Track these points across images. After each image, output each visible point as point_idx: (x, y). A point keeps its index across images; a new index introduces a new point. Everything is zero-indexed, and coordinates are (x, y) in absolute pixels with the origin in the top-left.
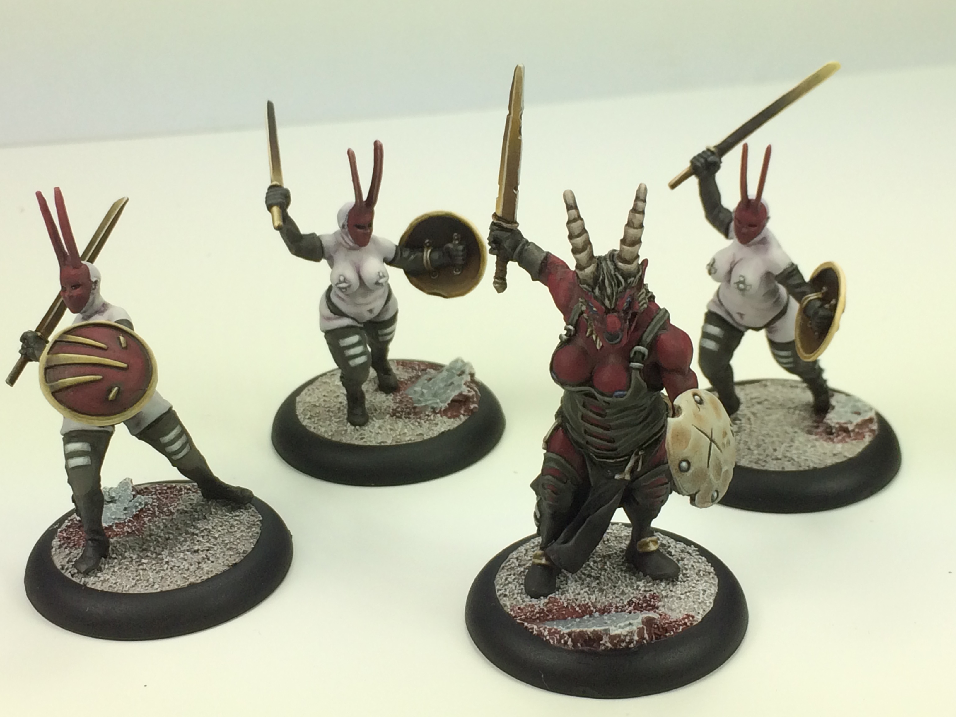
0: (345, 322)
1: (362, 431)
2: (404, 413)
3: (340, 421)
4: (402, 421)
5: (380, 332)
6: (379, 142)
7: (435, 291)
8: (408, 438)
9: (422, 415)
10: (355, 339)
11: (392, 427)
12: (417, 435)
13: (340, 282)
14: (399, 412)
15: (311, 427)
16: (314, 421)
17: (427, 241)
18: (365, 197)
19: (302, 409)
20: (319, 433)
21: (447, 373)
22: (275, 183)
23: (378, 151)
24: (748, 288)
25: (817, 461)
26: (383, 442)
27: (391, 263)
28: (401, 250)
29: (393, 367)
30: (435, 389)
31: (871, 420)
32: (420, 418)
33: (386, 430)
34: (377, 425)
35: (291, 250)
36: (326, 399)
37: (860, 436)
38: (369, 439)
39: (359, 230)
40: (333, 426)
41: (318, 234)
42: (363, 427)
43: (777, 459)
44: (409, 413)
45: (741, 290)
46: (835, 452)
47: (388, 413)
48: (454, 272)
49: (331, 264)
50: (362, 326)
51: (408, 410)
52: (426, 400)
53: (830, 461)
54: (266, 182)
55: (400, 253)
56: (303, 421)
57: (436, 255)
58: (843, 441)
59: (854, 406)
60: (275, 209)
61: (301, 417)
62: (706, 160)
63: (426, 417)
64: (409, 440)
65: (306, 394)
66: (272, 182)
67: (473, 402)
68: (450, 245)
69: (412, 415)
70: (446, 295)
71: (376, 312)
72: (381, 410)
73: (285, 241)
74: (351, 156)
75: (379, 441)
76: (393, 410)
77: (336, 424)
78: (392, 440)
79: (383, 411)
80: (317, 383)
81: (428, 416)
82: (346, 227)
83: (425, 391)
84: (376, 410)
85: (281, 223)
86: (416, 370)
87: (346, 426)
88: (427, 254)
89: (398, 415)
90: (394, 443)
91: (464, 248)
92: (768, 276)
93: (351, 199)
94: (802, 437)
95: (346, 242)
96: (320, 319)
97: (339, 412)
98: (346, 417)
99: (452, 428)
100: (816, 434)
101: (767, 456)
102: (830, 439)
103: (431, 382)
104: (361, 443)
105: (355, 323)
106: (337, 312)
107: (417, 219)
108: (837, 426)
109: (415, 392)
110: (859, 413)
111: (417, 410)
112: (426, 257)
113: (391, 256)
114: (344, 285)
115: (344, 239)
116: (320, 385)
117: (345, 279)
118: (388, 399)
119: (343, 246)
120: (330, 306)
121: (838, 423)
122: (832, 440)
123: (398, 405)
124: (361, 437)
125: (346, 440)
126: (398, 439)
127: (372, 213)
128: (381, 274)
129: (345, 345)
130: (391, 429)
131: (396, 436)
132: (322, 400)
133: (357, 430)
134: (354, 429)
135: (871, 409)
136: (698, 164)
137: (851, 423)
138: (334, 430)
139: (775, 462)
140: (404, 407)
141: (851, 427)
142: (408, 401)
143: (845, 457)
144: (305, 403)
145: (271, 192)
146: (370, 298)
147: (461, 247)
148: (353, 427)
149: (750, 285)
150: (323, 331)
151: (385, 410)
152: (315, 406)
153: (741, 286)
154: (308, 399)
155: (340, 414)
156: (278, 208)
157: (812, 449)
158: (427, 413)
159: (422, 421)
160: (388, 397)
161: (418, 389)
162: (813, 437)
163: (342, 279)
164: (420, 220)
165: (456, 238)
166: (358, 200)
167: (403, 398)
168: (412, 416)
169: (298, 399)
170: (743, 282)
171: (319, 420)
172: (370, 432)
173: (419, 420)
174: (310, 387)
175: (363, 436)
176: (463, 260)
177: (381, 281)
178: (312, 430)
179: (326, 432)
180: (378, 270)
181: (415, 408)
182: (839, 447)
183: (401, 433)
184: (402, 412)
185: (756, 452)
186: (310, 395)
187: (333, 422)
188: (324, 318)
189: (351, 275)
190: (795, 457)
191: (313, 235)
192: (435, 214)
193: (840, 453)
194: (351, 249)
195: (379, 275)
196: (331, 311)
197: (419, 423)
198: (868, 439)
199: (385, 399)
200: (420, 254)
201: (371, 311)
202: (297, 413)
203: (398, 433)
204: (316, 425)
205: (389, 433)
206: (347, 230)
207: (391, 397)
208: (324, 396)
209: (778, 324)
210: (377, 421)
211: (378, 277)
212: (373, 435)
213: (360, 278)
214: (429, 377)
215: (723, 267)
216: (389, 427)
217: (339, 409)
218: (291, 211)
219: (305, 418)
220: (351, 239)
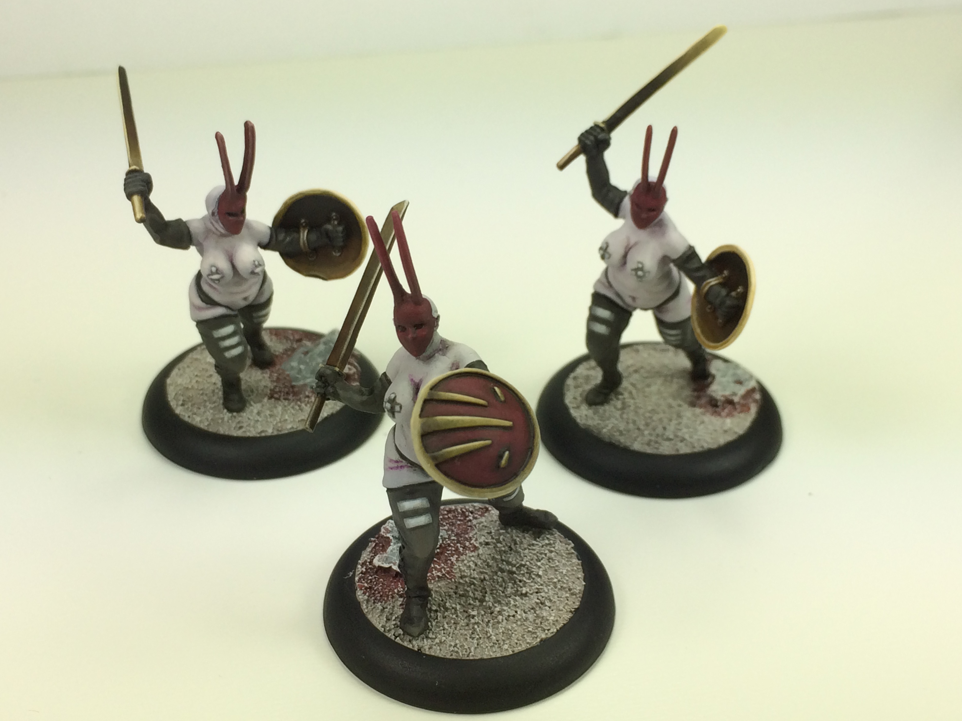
0: (219, 311)
1: (240, 419)
2: (282, 394)
3: (215, 407)
4: (282, 404)
5: (254, 315)
6: (251, 123)
7: (313, 273)
8: (289, 426)
9: (301, 396)
10: (229, 329)
11: (271, 413)
12: (299, 421)
13: (212, 273)
14: (276, 393)
15: (185, 416)
16: (188, 407)
17: (303, 221)
18: (236, 181)
19: (174, 394)
20: (194, 423)
21: (324, 346)
22: (134, 167)
23: (250, 134)
24: (647, 275)
25: (709, 440)
26: (262, 432)
27: (265, 247)
28: (276, 231)
29: (266, 338)
30: (313, 365)
31: (753, 390)
32: (300, 400)
33: (266, 416)
34: (255, 411)
35: (155, 239)
36: (199, 380)
37: (745, 408)
38: (248, 428)
39: (231, 218)
40: (208, 413)
41: (184, 219)
42: (242, 414)
43: (669, 439)
44: (288, 393)
45: (639, 277)
46: (726, 428)
47: (266, 395)
48: (334, 253)
49: (201, 251)
50: (236, 313)
51: (286, 390)
52: (305, 378)
53: (723, 440)
54: (125, 167)
55: (274, 236)
56: (176, 408)
57: (313, 237)
58: (730, 415)
59: (734, 375)
60: (136, 198)
61: (173, 404)
62: (596, 137)
63: (307, 399)
64: (291, 429)
65: (177, 375)
66: (130, 166)
67: (355, 380)
68: (329, 227)
69: (291, 395)
70: (325, 277)
71: (251, 299)
72: (257, 390)
73: (150, 232)
74: (220, 141)
75: (259, 431)
76: (271, 390)
77: (211, 411)
78: (273, 429)
79: (260, 391)
80: (187, 360)
81: (308, 397)
82: (216, 214)
83: (302, 367)
84: (252, 391)
85: (144, 216)
86: (290, 340)
87: (222, 413)
88: (304, 235)
89: (276, 396)
90: (276, 433)
91: (343, 229)
92: (665, 260)
93: (220, 183)
94: (688, 412)
95: (216, 229)
96: (191, 308)
97: (214, 396)
98: (221, 401)
99: (334, 412)
100: (701, 407)
101: (658, 435)
102: (716, 412)
103: (309, 355)
104: (239, 433)
105: (229, 312)
106: (209, 301)
107: (291, 198)
108: (722, 399)
109: (292, 368)
110: (739, 382)
111: (296, 389)
112: (303, 238)
113: (266, 240)
114: (216, 277)
115: (213, 225)
116: (191, 363)
117: (217, 270)
118: (264, 377)
119: (214, 233)
120: (202, 296)
121: (723, 396)
122: (719, 415)
123: (275, 384)
124: (239, 426)
125: (223, 430)
126: (279, 427)
127: (243, 199)
128: (256, 263)
129: (220, 336)
130: (271, 416)
131: (276, 424)
132: (194, 381)
133: (235, 417)
134: (231, 417)
135: (751, 377)
136: (588, 142)
137: (735, 394)
138: (210, 419)
139: (667, 443)
140: (282, 386)
141: (736, 399)
142: (285, 378)
143: (736, 433)
144: (177, 386)
145: (130, 178)
146: (245, 287)
147: (340, 228)
148: (230, 415)
149: (649, 272)
150: (195, 321)
151: (263, 390)
152: (187, 388)
153: (640, 273)
154: (179, 381)
155: (214, 398)
156: (139, 197)
157: (702, 426)
158: (307, 393)
159: (303, 405)
160: (264, 375)
161: (294, 364)
162: (698, 410)
163: (214, 269)
164: (294, 199)
165: (334, 217)
166: (229, 186)
167: (280, 374)
168: (290, 397)
169: (169, 381)
170: (641, 269)
171: (193, 405)
172: (249, 419)
173: (299, 403)
174: (180, 365)
175: (241, 425)
176: (343, 241)
177: (258, 270)
178: (186, 419)
179: (201, 422)
180: (253, 259)
181: (293, 387)
182: (729, 422)
183: (282, 420)
184: (280, 392)
185: (646, 432)
186: (181, 375)
187: (208, 408)
188: (194, 307)
189: (223, 265)
190: (687, 437)
191: (179, 222)
192: (312, 193)
193: (730, 429)
194: (222, 235)
195: (255, 264)
196: (203, 301)
197: (299, 406)
198: (754, 409)
199: (261, 377)
200: (295, 235)
201: (245, 299)
202: (169, 399)
203: (278, 419)
204: (190, 414)
205: (269, 420)
206: (217, 217)
207: (267, 374)
208: (197, 376)
209: (671, 305)
210: (255, 405)
211: (254, 266)
212: (252, 423)
213: (234, 267)
214: (306, 350)
215: (617, 251)
216: (268, 413)
217: (213, 391)
218: (153, 198)
219: (177, 405)
220: (222, 226)
